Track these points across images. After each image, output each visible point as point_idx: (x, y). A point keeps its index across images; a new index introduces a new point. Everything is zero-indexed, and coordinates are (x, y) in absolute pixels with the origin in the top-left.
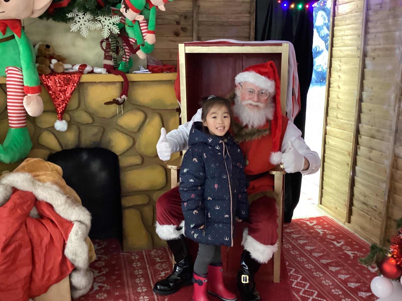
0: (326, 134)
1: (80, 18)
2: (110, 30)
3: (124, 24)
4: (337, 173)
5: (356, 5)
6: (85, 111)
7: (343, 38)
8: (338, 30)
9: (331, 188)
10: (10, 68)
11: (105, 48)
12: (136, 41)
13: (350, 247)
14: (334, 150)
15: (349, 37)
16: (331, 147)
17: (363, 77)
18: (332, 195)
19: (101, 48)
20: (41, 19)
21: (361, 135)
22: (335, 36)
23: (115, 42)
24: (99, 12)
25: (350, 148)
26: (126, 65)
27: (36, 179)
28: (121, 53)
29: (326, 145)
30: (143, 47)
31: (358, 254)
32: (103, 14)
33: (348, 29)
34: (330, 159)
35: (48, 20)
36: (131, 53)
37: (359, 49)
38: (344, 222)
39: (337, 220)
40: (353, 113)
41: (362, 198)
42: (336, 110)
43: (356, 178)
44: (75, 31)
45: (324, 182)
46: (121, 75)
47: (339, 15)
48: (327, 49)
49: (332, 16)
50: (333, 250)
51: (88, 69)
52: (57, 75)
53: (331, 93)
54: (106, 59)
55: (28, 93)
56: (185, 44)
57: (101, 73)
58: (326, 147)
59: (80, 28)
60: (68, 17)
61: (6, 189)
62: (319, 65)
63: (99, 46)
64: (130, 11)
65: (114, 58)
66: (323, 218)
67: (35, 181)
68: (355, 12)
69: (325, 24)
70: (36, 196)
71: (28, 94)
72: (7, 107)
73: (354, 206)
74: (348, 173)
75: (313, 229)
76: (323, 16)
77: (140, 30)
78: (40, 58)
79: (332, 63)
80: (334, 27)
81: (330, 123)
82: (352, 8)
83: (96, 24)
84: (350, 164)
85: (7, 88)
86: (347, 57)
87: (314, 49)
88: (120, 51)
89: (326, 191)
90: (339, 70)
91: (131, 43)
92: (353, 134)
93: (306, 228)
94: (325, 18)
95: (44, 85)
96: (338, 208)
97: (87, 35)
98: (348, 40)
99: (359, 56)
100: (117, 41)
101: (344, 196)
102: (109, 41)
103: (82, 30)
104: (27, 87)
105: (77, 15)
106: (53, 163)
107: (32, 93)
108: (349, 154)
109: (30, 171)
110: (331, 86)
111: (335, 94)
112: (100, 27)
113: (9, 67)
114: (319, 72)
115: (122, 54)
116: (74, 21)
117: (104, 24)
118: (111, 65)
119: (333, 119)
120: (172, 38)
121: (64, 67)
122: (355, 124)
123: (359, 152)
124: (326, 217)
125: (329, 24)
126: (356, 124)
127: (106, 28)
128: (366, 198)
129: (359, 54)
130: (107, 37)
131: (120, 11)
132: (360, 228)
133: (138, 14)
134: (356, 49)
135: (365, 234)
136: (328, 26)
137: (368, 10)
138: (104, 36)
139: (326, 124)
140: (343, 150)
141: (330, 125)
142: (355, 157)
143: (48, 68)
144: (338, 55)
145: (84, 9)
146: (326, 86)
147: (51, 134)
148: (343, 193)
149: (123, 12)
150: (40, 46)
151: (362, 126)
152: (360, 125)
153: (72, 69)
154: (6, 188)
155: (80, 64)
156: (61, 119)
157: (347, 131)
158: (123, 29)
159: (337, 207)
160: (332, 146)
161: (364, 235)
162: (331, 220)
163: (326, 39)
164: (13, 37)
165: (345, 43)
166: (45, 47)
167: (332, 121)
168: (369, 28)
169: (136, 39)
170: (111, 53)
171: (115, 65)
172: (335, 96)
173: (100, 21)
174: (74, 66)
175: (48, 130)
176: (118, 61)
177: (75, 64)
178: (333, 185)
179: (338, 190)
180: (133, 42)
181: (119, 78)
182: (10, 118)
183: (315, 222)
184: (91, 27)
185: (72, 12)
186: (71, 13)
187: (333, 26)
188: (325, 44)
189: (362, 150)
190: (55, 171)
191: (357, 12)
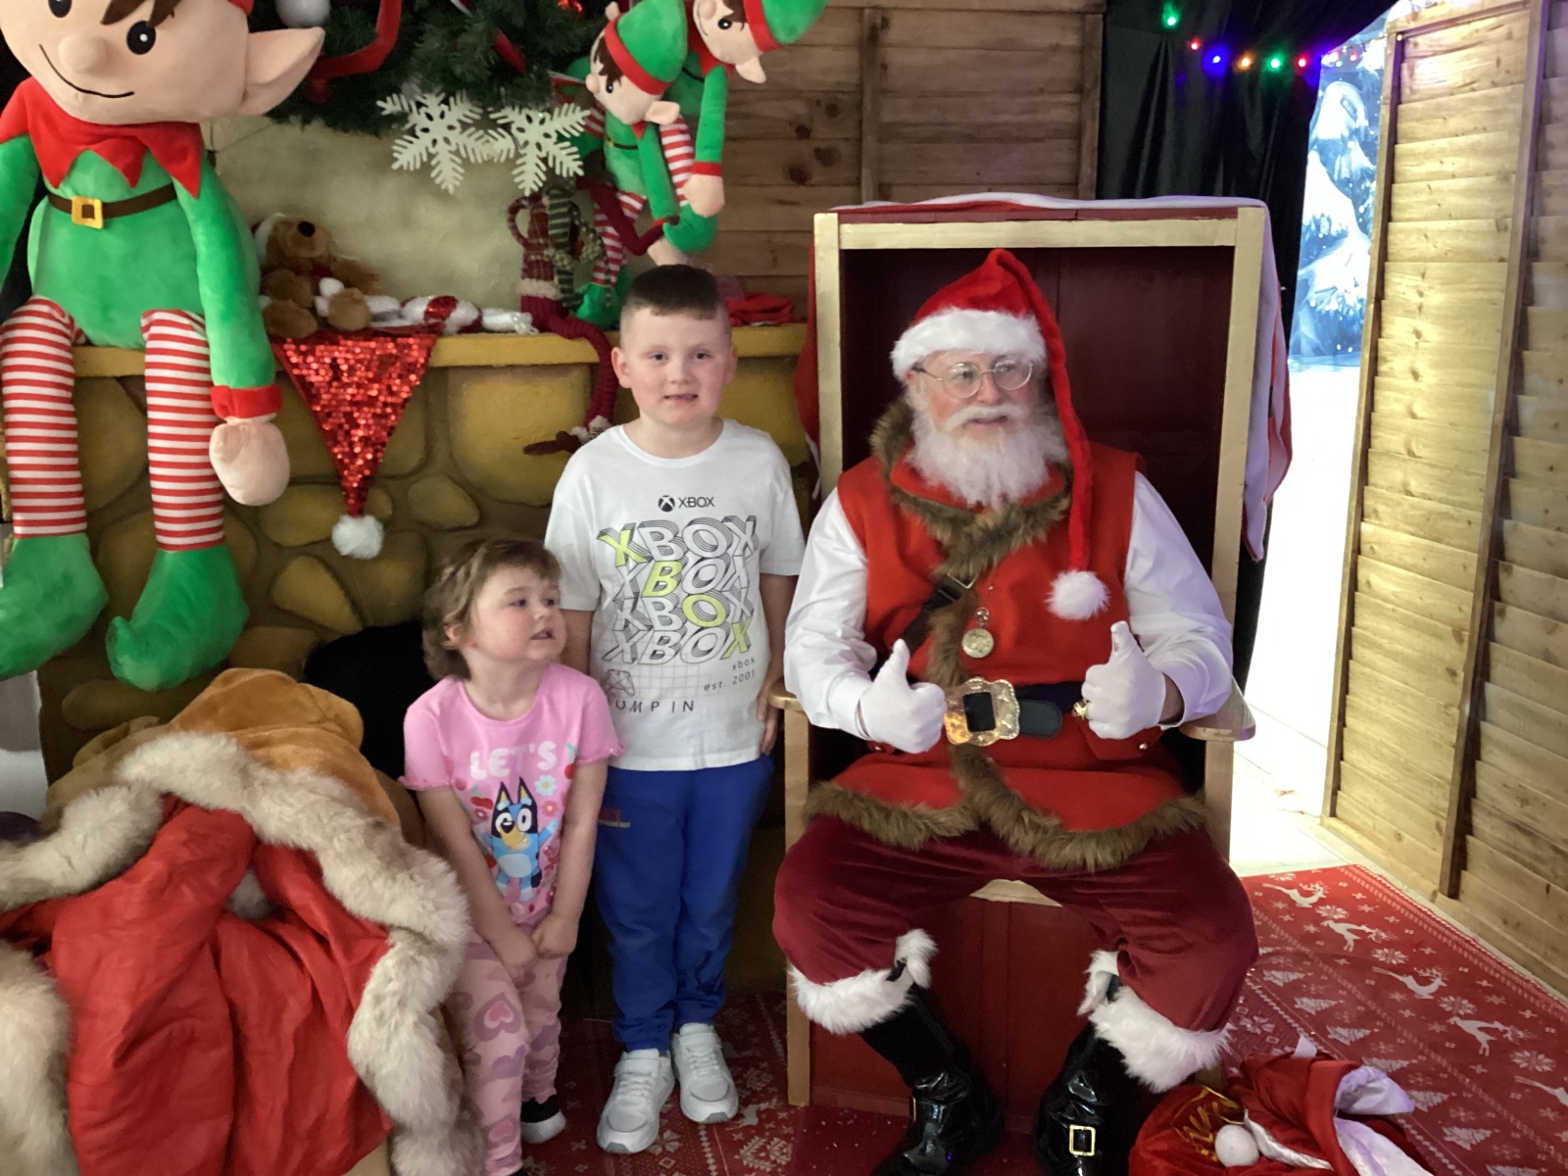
0: (1357, 551)
1: (430, 117)
2: (545, 160)
3: (602, 137)
4: (1405, 704)
5: (1494, 56)
6: (451, 479)
7: (1434, 184)
8: (1413, 155)
9: (1376, 758)
10: (157, 316)
11: (525, 234)
12: (645, 203)
13: (1470, 1001)
14: (1390, 613)
15: (1462, 183)
16: (1379, 602)
17: (1520, 338)
18: (1382, 785)
19: (509, 233)
20: (279, 122)
21: (1511, 562)
22: (1397, 178)
23: (565, 210)
24: (502, 90)
25: (1460, 610)
26: (608, 299)
27: (256, 760)
28: (589, 251)
29: (1357, 593)
30: (675, 227)
31: (1505, 1032)
32: (521, 101)
33: (1459, 152)
34: (1375, 646)
35: (307, 127)
36: (625, 251)
37: (1506, 229)
38: (1431, 891)
39: (1404, 884)
40: (1475, 474)
41: (1512, 808)
42: (1404, 460)
43: (1485, 727)
44: (412, 168)
45: (1346, 731)
46: (588, 338)
47: (1417, 96)
48: (1363, 227)
49: (1389, 101)
50: (1407, 1013)
51: (462, 314)
52: (342, 342)
53: (1380, 396)
54: (531, 277)
55: (228, 414)
56: (840, 213)
57: (509, 331)
58: (1357, 600)
59: (431, 156)
60: (385, 113)
61: (136, 806)
62: (1331, 286)
63: (504, 225)
64: (625, 86)
65: (560, 272)
66: (1346, 873)
67: (252, 767)
68: (1487, 83)
69: (1355, 133)
70: (255, 829)
71: (227, 419)
72: (146, 470)
73: (1475, 832)
74: (1452, 705)
75: (1317, 920)
76: (1345, 103)
77: (661, 161)
78: (278, 273)
79: (1386, 283)
80: (1396, 143)
81: (1375, 511)
82: (1472, 70)
83: (491, 139)
84: (1461, 675)
85: (146, 393)
86: (1451, 260)
87: (1309, 227)
88: (583, 244)
89: (1353, 766)
90: (1415, 308)
91: (627, 212)
92: (1476, 555)
93: (1287, 918)
94: (1355, 111)
95: (294, 380)
96: (1406, 837)
97: (458, 183)
98: (1453, 192)
99: (1506, 255)
100: (571, 203)
101: (1431, 793)
102: (543, 206)
103: (438, 163)
104: (226, 388)
105: (419, 105)
106: (326, 692)
107: (242, 416)
108: (1458, 634)
109: (235, 725)
110: (1383, 368)
111: (1397, 400)
112: (509, 151)
113: (154, 311)
114: (1328, 313)
115: (591, 257)
116: (408, 126)
117: (521, 137)
118: (549, 300)
119: (1388, 494)
120: (783, 192)
121: (367, 308)
122: (1484, 520)
123: (1501, 629)
124: (1359, 869)
125: (1372, 133)
126: (1490, 519)
127: (531, 156)
128: (1528, 809)
129: (1507, 246)
130: (536, 189)
131: (585, 86)
132: (1500, 922)
133: (653, 97)
134: (1494, 228)
135: (1520, 945)
136: (1370, 139)
137: (1545, 77)
138: (521, 187)
139: (1360, 512)
140: (1431, 617)
141: (1377, 517)
142: (1482, 645)
143: (306, 312)
144: (1413, 249)
145: (443, 80)
146: (1362, 370)
147: (321, 569)
148: (1430, 783)
149: (598, 91)
150: (275, 229)
151: (1515, 527)
152: (1507, 523)
153: (401, 316)
154: (138, 800)
155: (430, 294)
156: (358, 512)
157: (1448, 544)
158: (594, 159)
159: (1403, 833)
160: (1385, 600)
161: (1519, 949)
162: (1380, 882)
163: (1358, 191)
164: (167, 194)
165: (1443, 207)
166: (294, 230)
167: (1387, 505)
168: (1552, 146)
169: (644, 197)
170: (549, 252)
171: (565, 300)
172: (1399, 408)
173: (507, 127)
174: (409, 306)
175: (308, 554)
176: (575, 283)
177: (413, 298)
178: (1387, 746)
179: (1406, 769)
180: (632, 209)
181: (582, 351)
182: (158, 512)
183: (1320, 892)
184: (473, 150)
185: (398, 92)
186: (395, 96)
187: (1393, 138)
188: (1356, 207)
189: (1516, 624)
190: (333, 726)
191: (1494, 85)
